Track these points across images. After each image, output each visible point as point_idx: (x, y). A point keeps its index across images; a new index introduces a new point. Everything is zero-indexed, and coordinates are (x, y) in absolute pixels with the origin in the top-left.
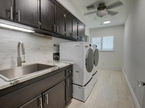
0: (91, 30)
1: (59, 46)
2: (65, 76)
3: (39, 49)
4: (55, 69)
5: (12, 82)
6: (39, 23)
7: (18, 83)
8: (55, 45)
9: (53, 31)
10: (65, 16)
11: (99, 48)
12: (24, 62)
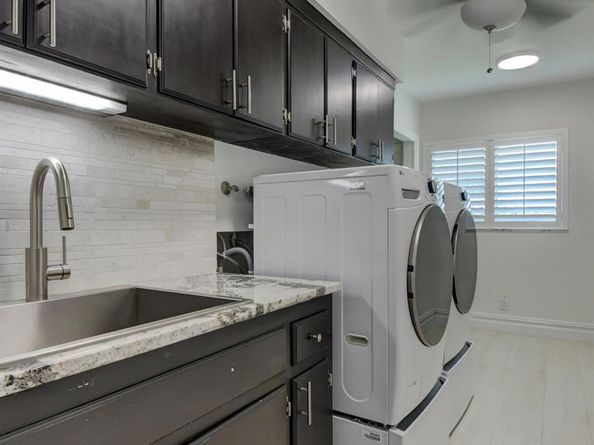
0: (426, 108)
1: (250, 193)
2: (292, 363)
3: (143, 204)
4: (241, 316)
5: (18, 373)
6: (153, 57)
7: (47, 378)
8: (227, 189)
9: (223, 108)
10: (287, 23)
11: (475, 207)
12: (65, 275)
